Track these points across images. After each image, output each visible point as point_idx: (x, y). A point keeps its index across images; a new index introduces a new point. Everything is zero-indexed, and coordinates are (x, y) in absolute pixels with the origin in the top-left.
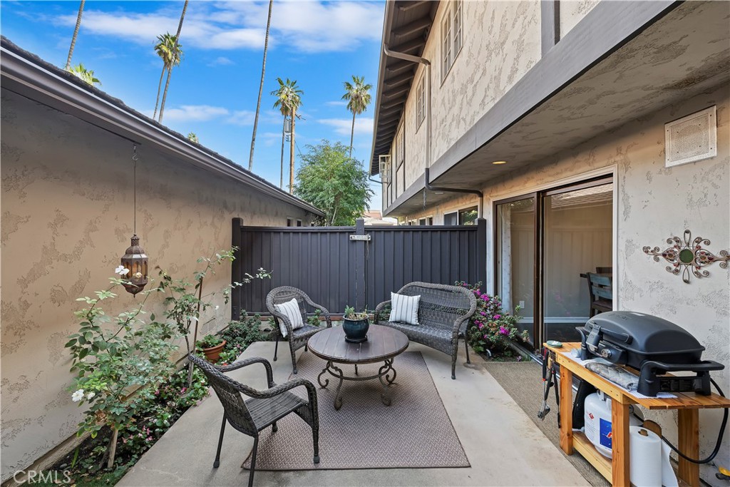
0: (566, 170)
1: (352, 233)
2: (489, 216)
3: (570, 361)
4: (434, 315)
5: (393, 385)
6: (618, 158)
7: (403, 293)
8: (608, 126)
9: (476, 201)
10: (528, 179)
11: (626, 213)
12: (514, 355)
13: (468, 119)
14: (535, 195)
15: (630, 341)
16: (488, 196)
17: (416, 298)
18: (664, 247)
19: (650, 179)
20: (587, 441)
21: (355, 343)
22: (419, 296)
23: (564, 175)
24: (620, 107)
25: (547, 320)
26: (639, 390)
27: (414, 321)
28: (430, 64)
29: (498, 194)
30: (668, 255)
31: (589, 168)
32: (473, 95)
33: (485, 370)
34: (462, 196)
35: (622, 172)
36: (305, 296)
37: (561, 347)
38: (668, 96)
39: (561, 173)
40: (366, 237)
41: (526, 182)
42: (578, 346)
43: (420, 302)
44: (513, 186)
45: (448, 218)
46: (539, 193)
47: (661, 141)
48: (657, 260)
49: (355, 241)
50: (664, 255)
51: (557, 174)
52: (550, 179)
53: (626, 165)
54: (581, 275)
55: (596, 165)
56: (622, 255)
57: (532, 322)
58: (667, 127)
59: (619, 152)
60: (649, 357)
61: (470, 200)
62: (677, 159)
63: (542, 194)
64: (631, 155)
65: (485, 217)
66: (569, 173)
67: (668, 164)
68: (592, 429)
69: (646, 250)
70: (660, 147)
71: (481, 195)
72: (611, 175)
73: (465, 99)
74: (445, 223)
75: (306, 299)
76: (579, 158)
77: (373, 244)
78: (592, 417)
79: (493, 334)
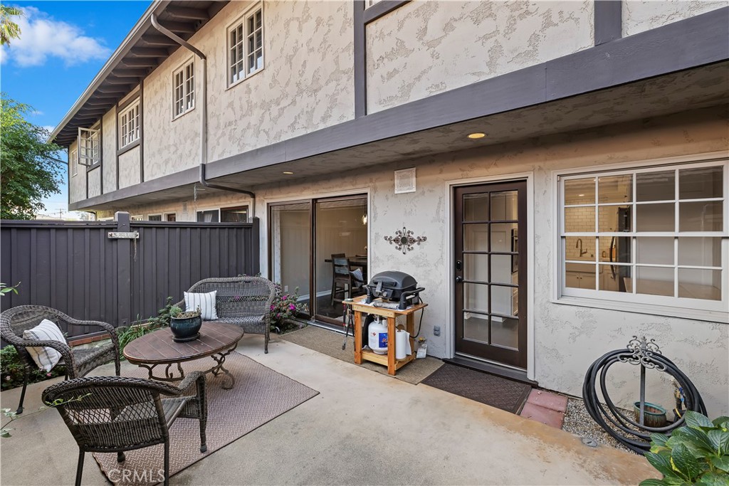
0: (337, 186)
1: (111, 229)
2: (262, 215)
3: (362, 306)
4: (233, 306)
5: (219, 375)
6: (370, 184)
7: (194, 291)
8: (367, 164)
9: (248, 201)
10: (305, 189)
11: (375, 217)
12: (295, 327)
13: (272, 134)
14: (311, 202)
15: (396, 284)
16: (262, 198)
17: (213, 294)
18: (394, 236)
19: (387, 199)
20: (371, 351)
21: (191, 340)
22: (216, 291)
23: (335, 189)
24: (380, 157)
25: (319, 295)
26: (400, 308)
27: (214, 316)
28: (205, 58)
29: (273, 197)
30: (396, 240)
31: (352, 187)
32: (280, 116)
33: (284, 341)
34: (225, 195)
35: (373, 193)
36: (61, 314)
37: (352, 301)
38: (400, 157)
39: (333, 188)
40: (134, 235)
41: (302, 191)
42: (365, 297)
43: (217, 298)
44: (290, 192)
45: (201, 215)
46: (313, 200)
47: (393, 179)
48: (391, 243)
49: (116, 239)
50: (394, 241)
51: (330, 188)
52: (324, 191)
53: (375, 189)
54: (326, 261)
55: (358, 186)
56: (373, 241)
57: (309, 298)
58: (396, 172)
59: (371, 181)
60: (403, 291)
61: (238, 199)
62: (401, 190)
63: (315, 201)
64: (378, 184)
65: (257, 216)
66: (338, 189)
67: (396, 192)
68: (374, 342)
69: (386, 238)
70: (392, 182)
71: (253, 196)
72: (367, 194)
73: (267, 115)
74: (198, 220)
75: (64, 318)
76: (346, 180)
77: (141, 242)
78: (374, 334)
79: (285, 312)
